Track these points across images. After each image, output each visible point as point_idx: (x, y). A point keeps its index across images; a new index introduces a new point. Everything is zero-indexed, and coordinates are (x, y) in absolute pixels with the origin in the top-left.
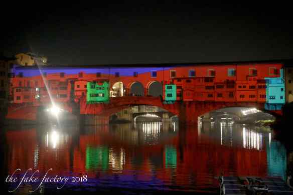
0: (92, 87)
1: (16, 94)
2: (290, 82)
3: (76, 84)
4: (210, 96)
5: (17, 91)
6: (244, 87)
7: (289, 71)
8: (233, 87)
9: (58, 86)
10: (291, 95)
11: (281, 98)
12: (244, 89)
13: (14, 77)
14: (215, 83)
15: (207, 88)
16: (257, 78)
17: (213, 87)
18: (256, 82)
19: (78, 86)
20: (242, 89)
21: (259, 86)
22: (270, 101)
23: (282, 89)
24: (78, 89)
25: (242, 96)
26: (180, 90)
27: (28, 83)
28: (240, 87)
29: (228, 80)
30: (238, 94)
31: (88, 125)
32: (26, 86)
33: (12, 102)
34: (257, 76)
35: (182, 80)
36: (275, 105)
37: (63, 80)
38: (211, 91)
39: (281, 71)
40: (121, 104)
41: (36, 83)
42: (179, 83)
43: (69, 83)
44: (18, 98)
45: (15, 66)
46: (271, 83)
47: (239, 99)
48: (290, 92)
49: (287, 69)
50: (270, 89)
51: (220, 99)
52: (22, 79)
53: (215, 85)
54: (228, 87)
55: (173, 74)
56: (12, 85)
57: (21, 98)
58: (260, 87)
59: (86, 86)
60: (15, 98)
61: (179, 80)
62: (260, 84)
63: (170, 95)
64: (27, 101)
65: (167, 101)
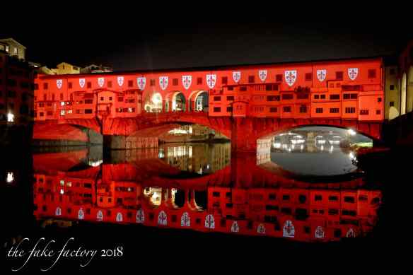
0: (120, 99)
1: (39, 110)
2: (392, 88)
3: (100, 95)
4: (273, 110)
5: (40, 106)
6: (323, 97)
7: (392, 72)
8: (306, 97)
9: (83, 98)
10: (392, 107)
11: (378, 112)
12: (323, 100)
13: (37, 88)
14: (280, 92)
15: (270, 98)
16: (342, 83)
17: (278, 98)
18: (340, 89)
19: (102, 99)
20: (320, 99)
21: (345, 95)
22: (361, 118)
23: (380, 100)
24: (101, 102)
25: (319, 111)
26: (231, 102)
27: (53, 96)
28: (316, 97)
29: (299, 87)
30: (314, 106)
31: (116, 149)
32: (51, 99)
33: (35, 119)
34: (342, 80)
35: (235, 88)
36: (368, 123)
37: (90, 91)
38: (275, 103)
39: (379, 72)
40: (158, 121)
41: (62, 95)
42: (231, 92)
43: (95, 95)
44: (42, 114)
45: (38, 75)
46: (363, 91)
47: (315, 115)
48: (392, 104)
49: (389, 69)
50: (360, 99)
51: (287, 115)
52: (47, 92)
53: (281, 95)
54: (299, 97)
55: (225, 80)
56: (36, 99)
57: (45, 114)
58: (346, 97)
59: (111, 99)
60: (38, 115)
61: (230, 88)
62: (345, 93)
63: (217, 110)
64: (51, 118)
65: (216, 118)
